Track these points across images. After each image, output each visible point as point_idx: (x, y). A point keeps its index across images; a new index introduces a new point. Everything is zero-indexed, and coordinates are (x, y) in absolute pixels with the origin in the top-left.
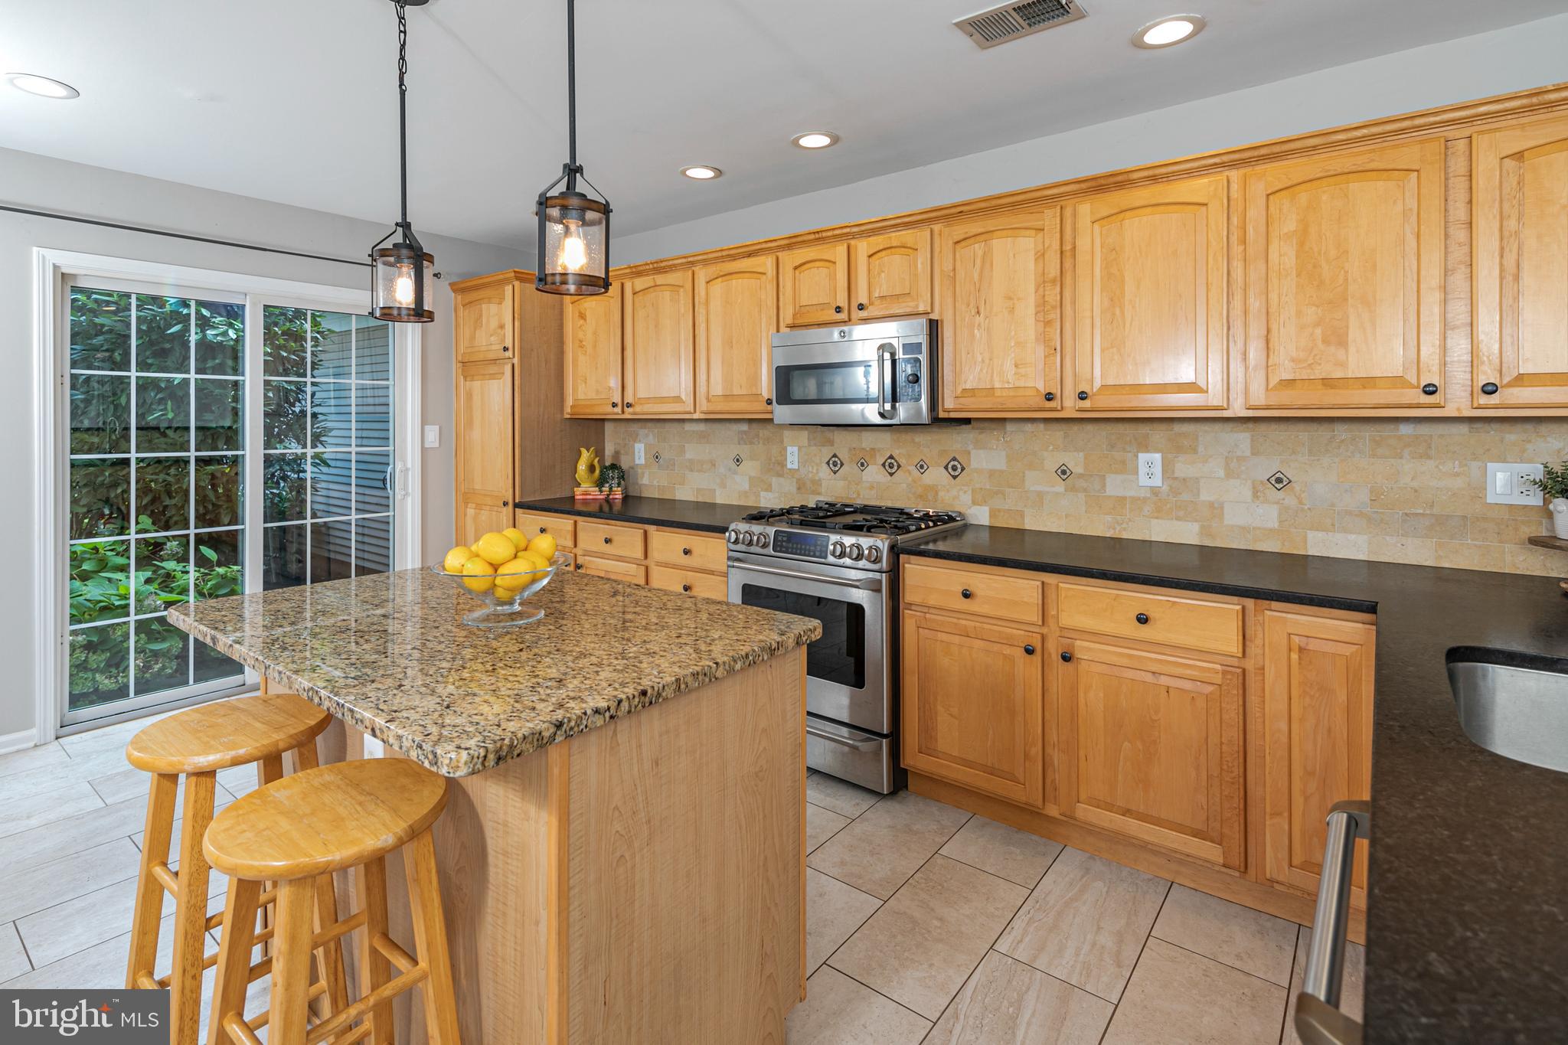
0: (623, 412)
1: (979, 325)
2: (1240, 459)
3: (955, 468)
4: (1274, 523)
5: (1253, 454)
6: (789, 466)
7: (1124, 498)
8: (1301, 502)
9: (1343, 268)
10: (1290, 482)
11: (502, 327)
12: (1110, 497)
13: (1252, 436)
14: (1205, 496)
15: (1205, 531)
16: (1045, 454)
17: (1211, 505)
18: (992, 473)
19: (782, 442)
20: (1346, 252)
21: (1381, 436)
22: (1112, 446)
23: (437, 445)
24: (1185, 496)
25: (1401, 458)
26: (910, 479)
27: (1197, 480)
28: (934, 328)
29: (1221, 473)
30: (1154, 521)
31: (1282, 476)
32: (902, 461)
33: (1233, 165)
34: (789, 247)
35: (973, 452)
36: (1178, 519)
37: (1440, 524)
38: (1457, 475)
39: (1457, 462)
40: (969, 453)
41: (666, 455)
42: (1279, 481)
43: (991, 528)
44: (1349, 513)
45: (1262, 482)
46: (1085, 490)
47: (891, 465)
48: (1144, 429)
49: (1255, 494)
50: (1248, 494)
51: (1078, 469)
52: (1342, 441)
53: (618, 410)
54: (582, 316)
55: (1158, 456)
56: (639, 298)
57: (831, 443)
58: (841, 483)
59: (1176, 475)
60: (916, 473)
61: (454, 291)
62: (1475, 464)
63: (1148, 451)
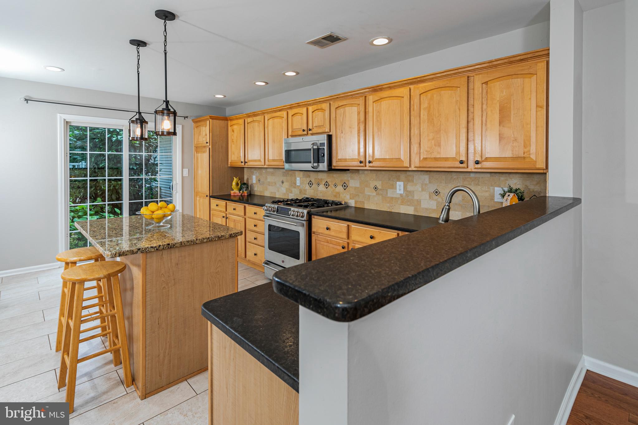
0: (245, 165)
1: (342, 137)
2: (426, 185)
3: (345, 186)
5: (429, 183)
6: (297, 184)
7: (393, 197)
8: (443, 200)
9: (440, 120)
10: (440, 193)
11: (206, 135)
12: (388, 197)
13: (429, 177)
14: (416, 198)
15: (416, 210)
16: (371, 182)
17: (417, 200)
18: (356, 188)
19: (295, 176)
20: (440, 114)
21: (465, 177)
22: (390, 179)
23: (187, 176)
24: (410, 197)
25: (471, 185)
26: (332, 190)
27: (413, 191)
28: (330, 137)
29: (420, 189)
30: (401, 206)
31: (437, 191)
32: (330, 183)
33: (411, 83)
34: (291, 108)
35: (350, 181)
36: (408, 205)
38: (487, 191)
39: (487, 187)
40: (349, 181)
41: (262, 180)
43: (355, 207)
44: (457, 204)
45: (432, 193)
46: (382, 195)
47: (327, 185)
48: (399, 173)
49: (430, 197)
50: (428, 197)
51: (380, 187)
52: (454, 179)
53: (243, 164)
54: (233, 131)
55: (402, 183)
56: (249, 125)
57: (309, 176)
58: (312, 191)
59: (407, 190)
60: (334, 188)
61: (194, 122)
62: (491, 188)
63: (400, 181)
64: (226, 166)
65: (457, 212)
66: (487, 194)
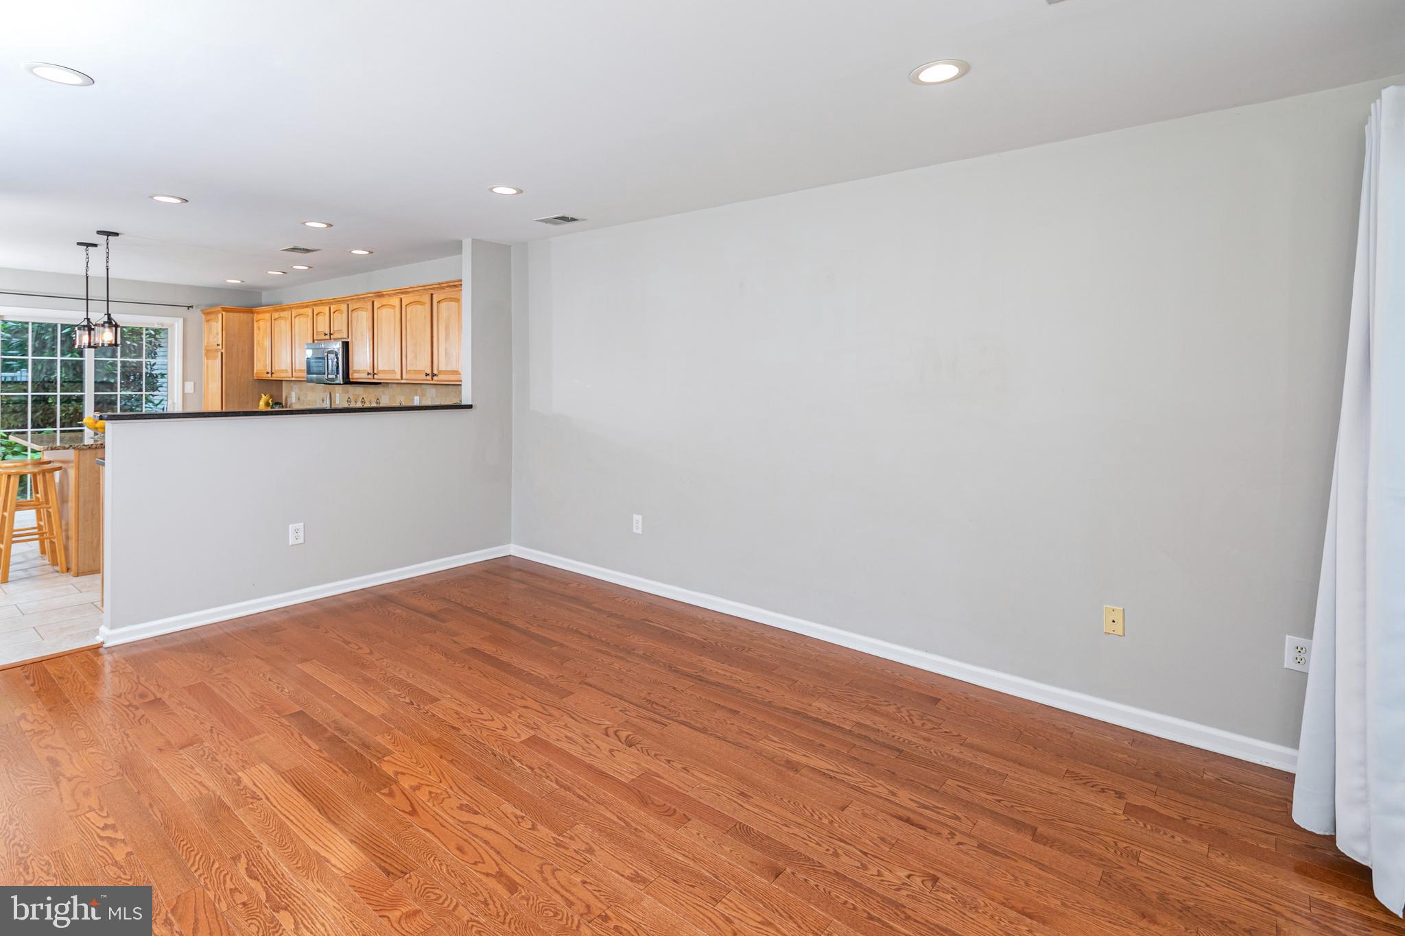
0: (273, 376)
1: (357, 344)
11: (218, 334)
23: (192, 392)
28: (346, 345)
34: (315, 305)
53: (269, 375)
54: (259, 329)
56: (276, 322)
57: (348, 392)
61: (203, 313)
64: (251, 379)
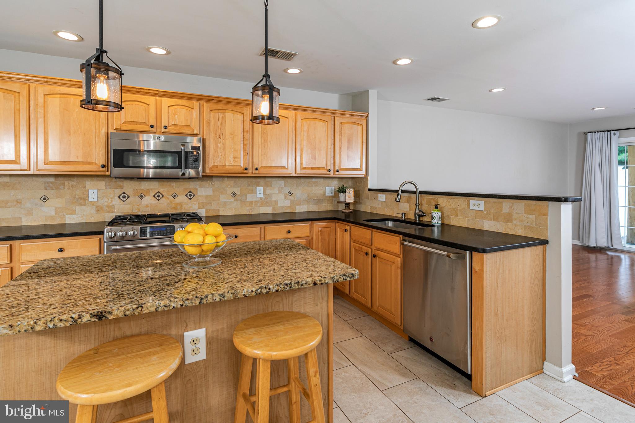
1: (220, 142)
2: (282, 188)
3: (190, 195)
4: (289, 205)
5: (285, 186)
6: (90, 199)
7: (253, 201)
8: (295, 199)
10: (293, 193)
12: (248, 201)
14: (274, 199)
15: (274, 209)
16: (227, 188)
17: (275, 201)
18: (207, 197)
19: (84, 187)
22: (249, 185)
24: (269, 199)
26: (169, 201)
27: (272, 194)
29: (277, 192)
30: (261, 207)
32: (164, 194)
35: (199, 189)
36: (267, 206)
37: (319, 201)
38: (322, 190)
39: (321, 187)
40: (197, 189)
42: (290, 193)
43: (206, 216)
44: (304, 200)
45: (287, 194)
46: (241, 200)
47: (158, 196)
48: (258, 180)
49: (285, 198)
50: (283, 197)
51: (238, 193)
52: (303, 182)
55: (262, 188)
57: (126, 187)
58: (129, 206)
59: (267, 193)
60: (172, 198)
62: (324, 187)
63: (259, 187)
65: (304, 206)
66: (322, 192)
